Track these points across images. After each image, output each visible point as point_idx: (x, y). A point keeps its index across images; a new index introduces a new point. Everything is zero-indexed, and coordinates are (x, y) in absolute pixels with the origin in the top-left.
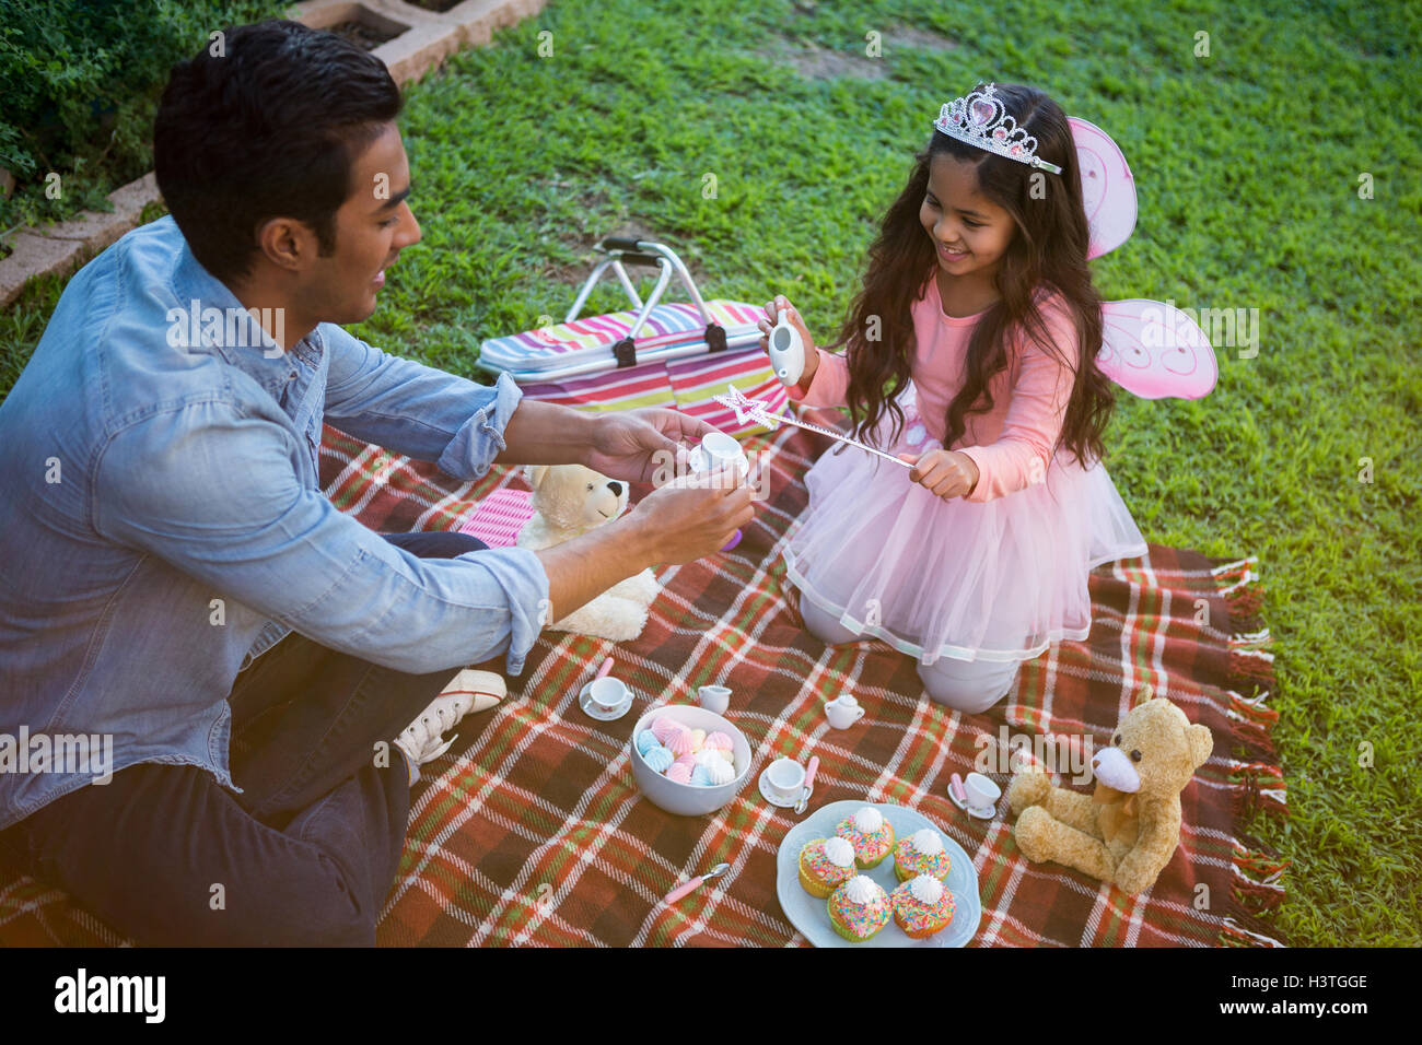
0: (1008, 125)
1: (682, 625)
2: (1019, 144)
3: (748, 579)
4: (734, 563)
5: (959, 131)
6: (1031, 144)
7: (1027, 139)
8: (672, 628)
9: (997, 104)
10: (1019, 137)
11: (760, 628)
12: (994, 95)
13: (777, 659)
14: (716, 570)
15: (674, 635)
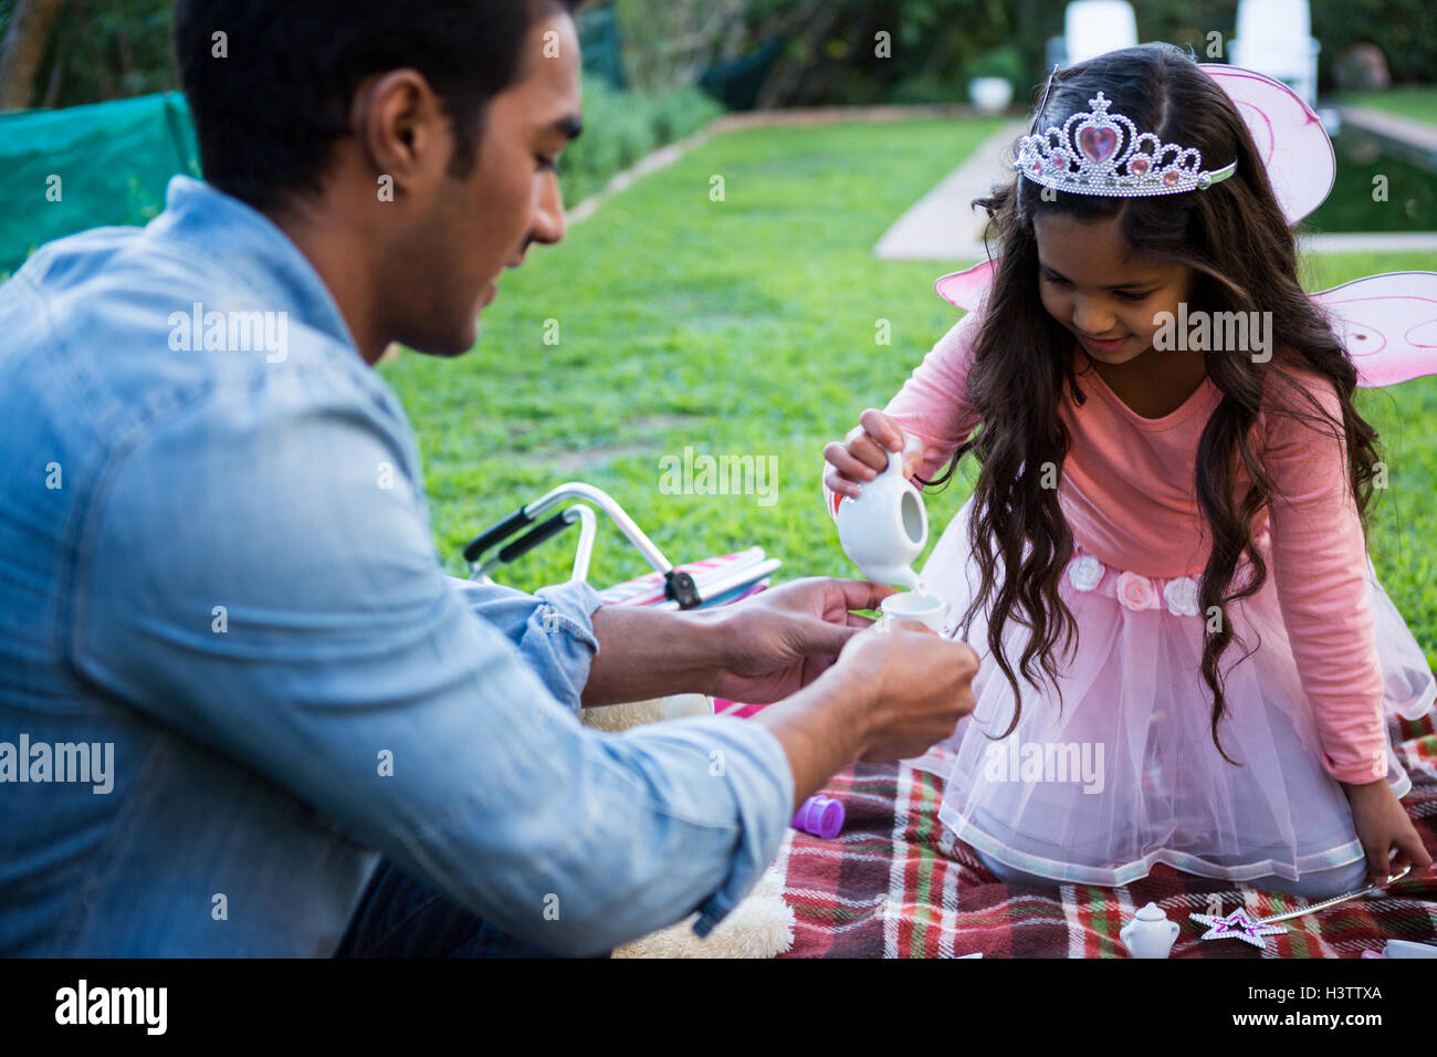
0: (1147, 147)
1: (841, 921)
2: (1173, 168)
3: (889, 852)
4: (853, 843)
5: (1070, 180)
6: (1190, 161)
7: (1182, 155)
8: (829, 931)
9: (1119, 123)
10: (1169, 158)
11: (950, 894)
12: (1109, 112)
13: (1004, 915)
14: (839, 855)
15: (836, 936)
